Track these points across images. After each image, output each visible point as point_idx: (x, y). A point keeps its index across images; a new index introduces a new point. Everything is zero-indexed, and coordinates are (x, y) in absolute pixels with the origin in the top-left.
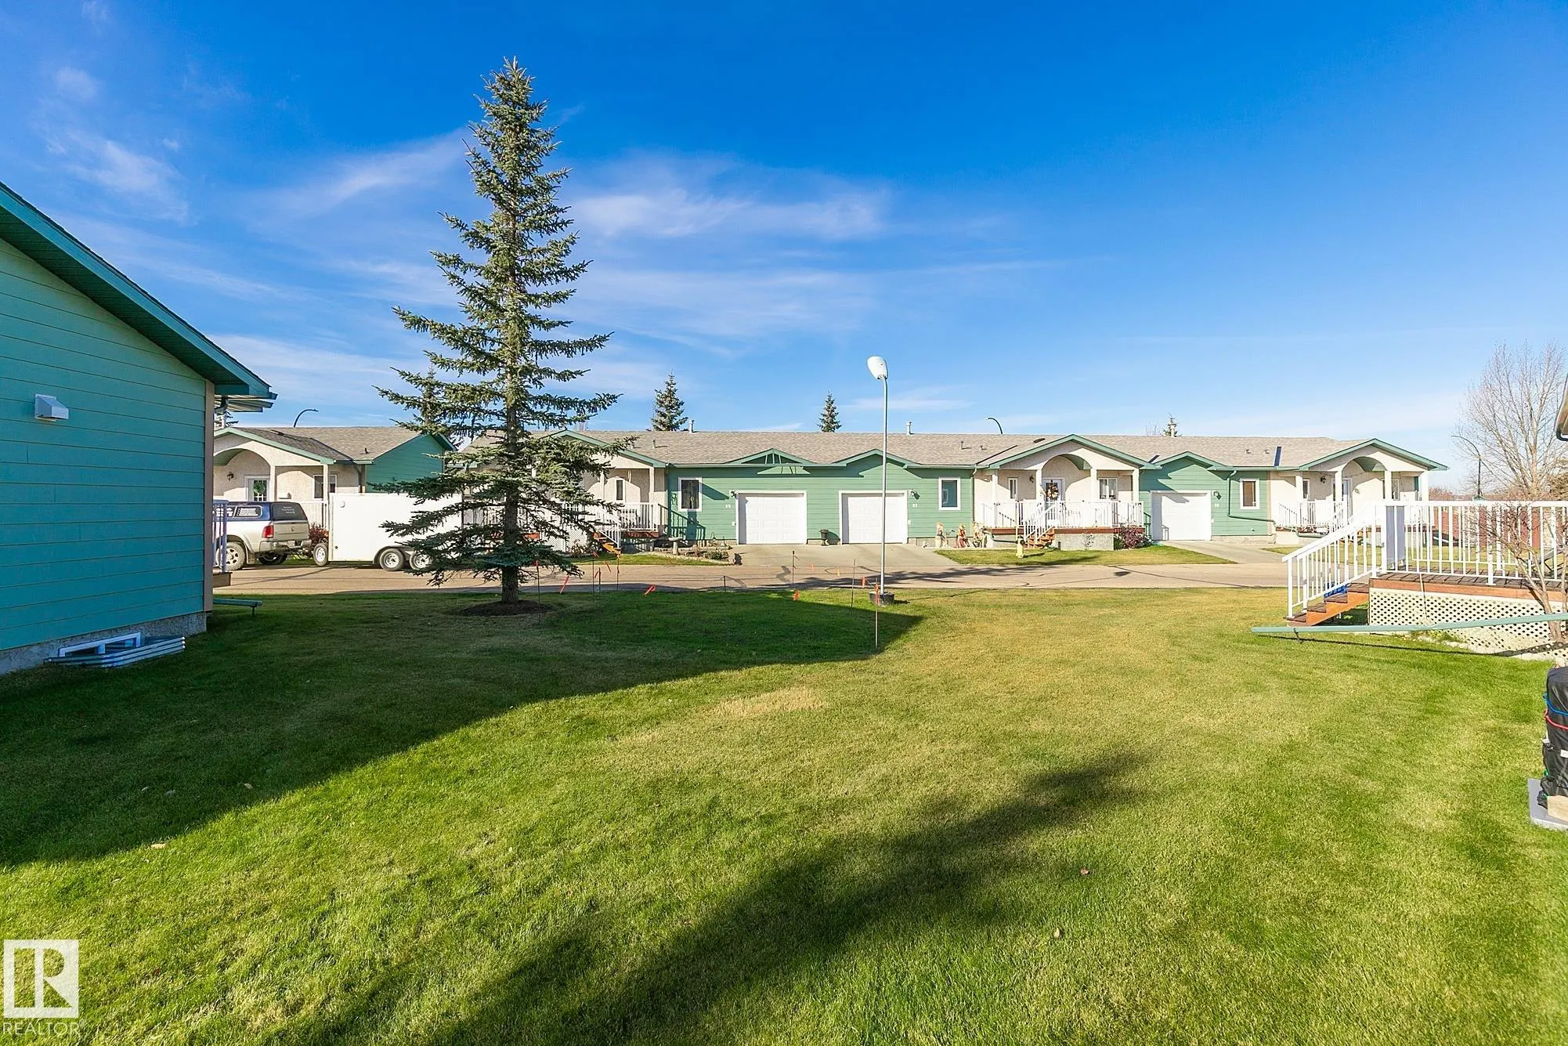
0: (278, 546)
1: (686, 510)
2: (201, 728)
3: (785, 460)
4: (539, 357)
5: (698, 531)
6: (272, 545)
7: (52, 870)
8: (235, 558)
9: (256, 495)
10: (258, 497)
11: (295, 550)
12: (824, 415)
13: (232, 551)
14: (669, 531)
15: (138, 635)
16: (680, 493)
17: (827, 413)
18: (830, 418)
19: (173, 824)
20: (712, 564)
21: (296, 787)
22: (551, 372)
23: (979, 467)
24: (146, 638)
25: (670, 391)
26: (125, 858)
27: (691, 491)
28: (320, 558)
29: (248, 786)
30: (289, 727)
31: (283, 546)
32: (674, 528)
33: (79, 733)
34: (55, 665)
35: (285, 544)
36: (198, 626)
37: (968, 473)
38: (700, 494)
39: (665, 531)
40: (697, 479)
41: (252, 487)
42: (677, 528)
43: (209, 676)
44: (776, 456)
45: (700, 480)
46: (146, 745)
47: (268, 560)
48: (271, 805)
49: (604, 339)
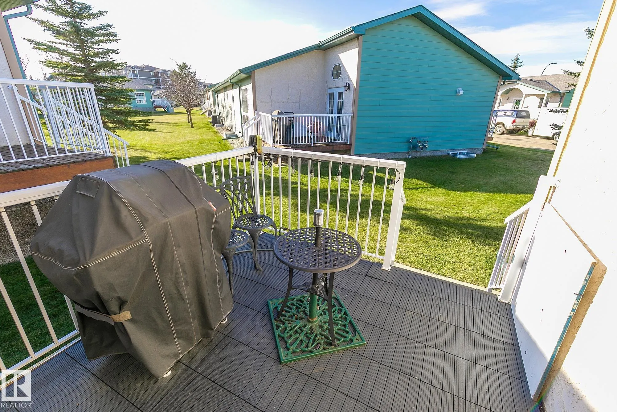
0: (516, 127)
2: (472, 176)
6: (514, 127)
7: (443, 190)
8: (501, 130)
9: (515, 106)
10: (516, 107)
11: (522, 129)
13: (500, 128)
15: (466, 151)
19: (462, 190)
21: (487, 192)
24: (468, 153)
26: (454, 192)
28: (530, 133)
29: (477, 189)
30: (491, 181)
31: (518, 127)
33: (451, 170)
34: (449, 155)
35: (518, 126)
36: (480, 152)
41: (515, 103)
43: (478, 165)
46: (461, 176)
47: (512, 132)
48: (480, 194)
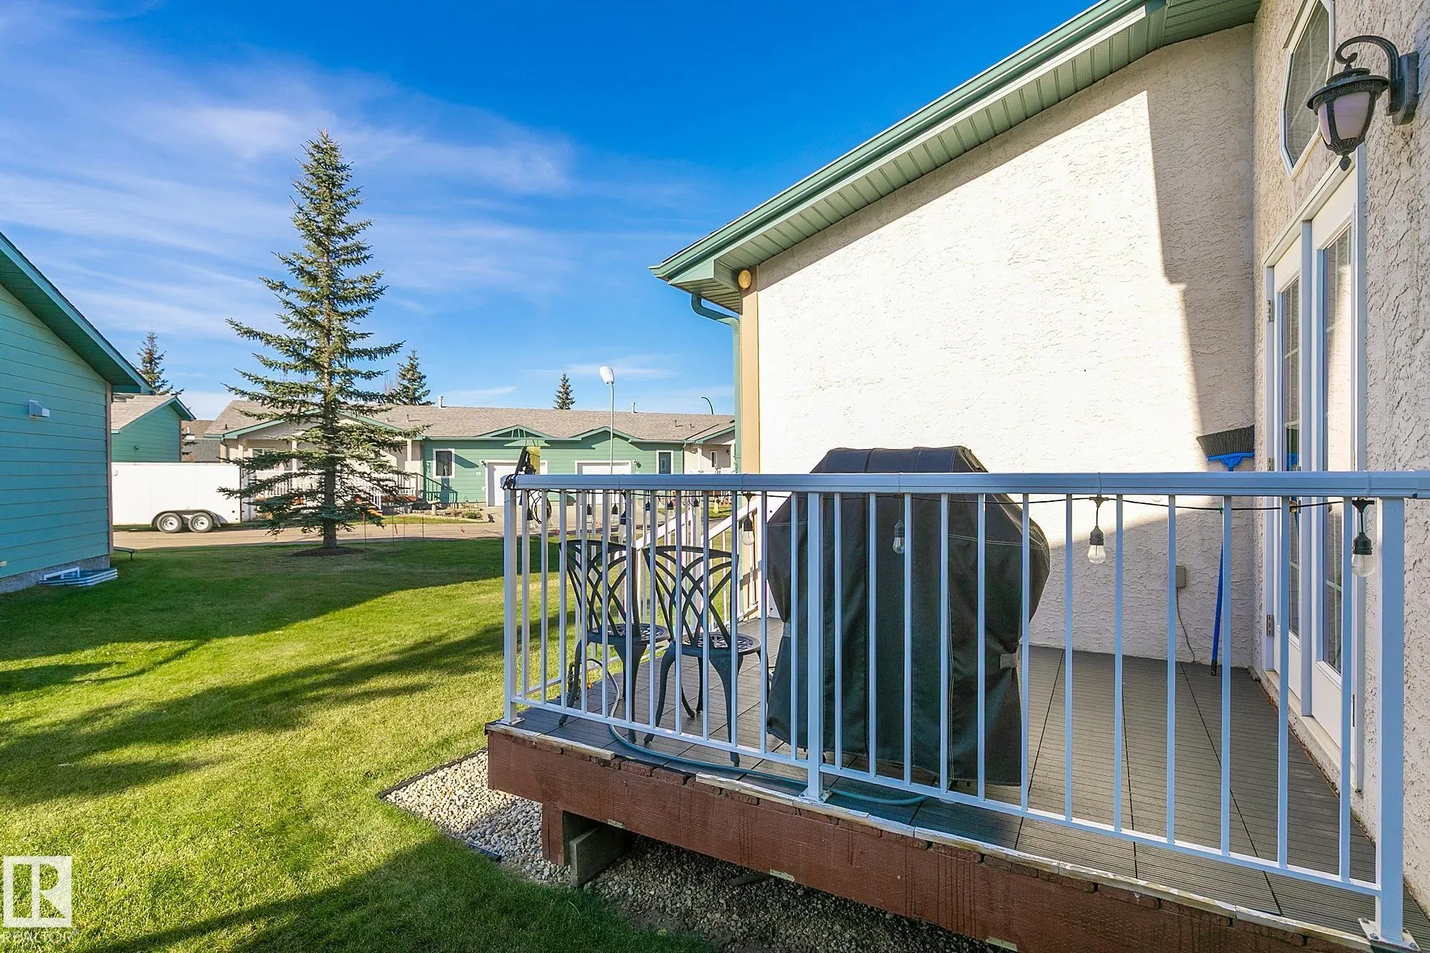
1: (439, 477)
3: (528, 434)
4: (348, 360)
5: (451, 495)
12: (560, 392)
14: (424, 496)
15: (78, 569)
16: (434, 462)
17: (562, 390)
18: (565, 395)
20: (469, 522)
22: (359, 373)
23: (687, 442)
25: (412, 365)
27: (444, 461)
32: (429, 492)
37: (679, 446)
38: (453, 464)
39: (421, 496)
40: (450, 450)
42: (432, 493)
44: (521, 431)
45: (453, 451)
49: (398, 345)
